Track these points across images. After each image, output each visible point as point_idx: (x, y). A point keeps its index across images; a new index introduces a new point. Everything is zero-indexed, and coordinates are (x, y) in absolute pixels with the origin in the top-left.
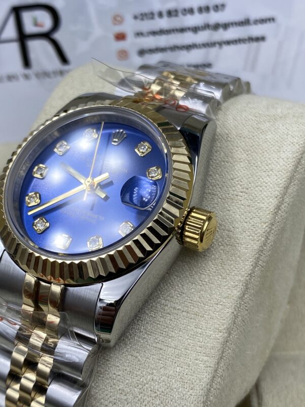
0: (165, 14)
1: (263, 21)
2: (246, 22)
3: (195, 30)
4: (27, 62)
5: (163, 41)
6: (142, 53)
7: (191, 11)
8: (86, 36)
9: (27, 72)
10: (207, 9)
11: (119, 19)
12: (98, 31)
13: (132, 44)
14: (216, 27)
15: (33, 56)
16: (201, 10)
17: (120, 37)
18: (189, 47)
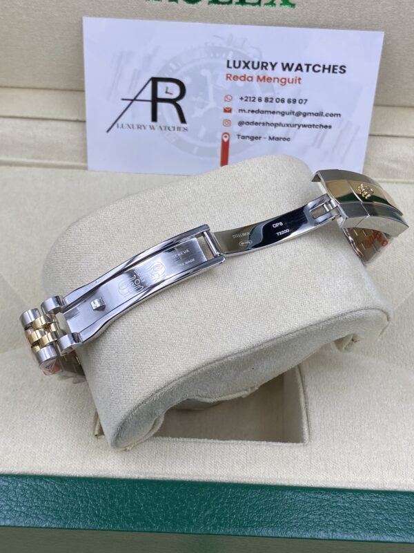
0: (263, 99)
1: (332, 115)
2: (320, 114)
3: (283, 114)
4: (154, 118)
5: (258, 118)
6: (241, 123)
7: (283, 101)
8: (202, 106)
9: (154, 124)
10: (295, 101)
11: (229, 97)
12: (212, 104)
13: (235, 116)
14: (298, 114)
15: (159, 114)
16: (289, 101)
17: (228, 110)
18: (276, 125)
